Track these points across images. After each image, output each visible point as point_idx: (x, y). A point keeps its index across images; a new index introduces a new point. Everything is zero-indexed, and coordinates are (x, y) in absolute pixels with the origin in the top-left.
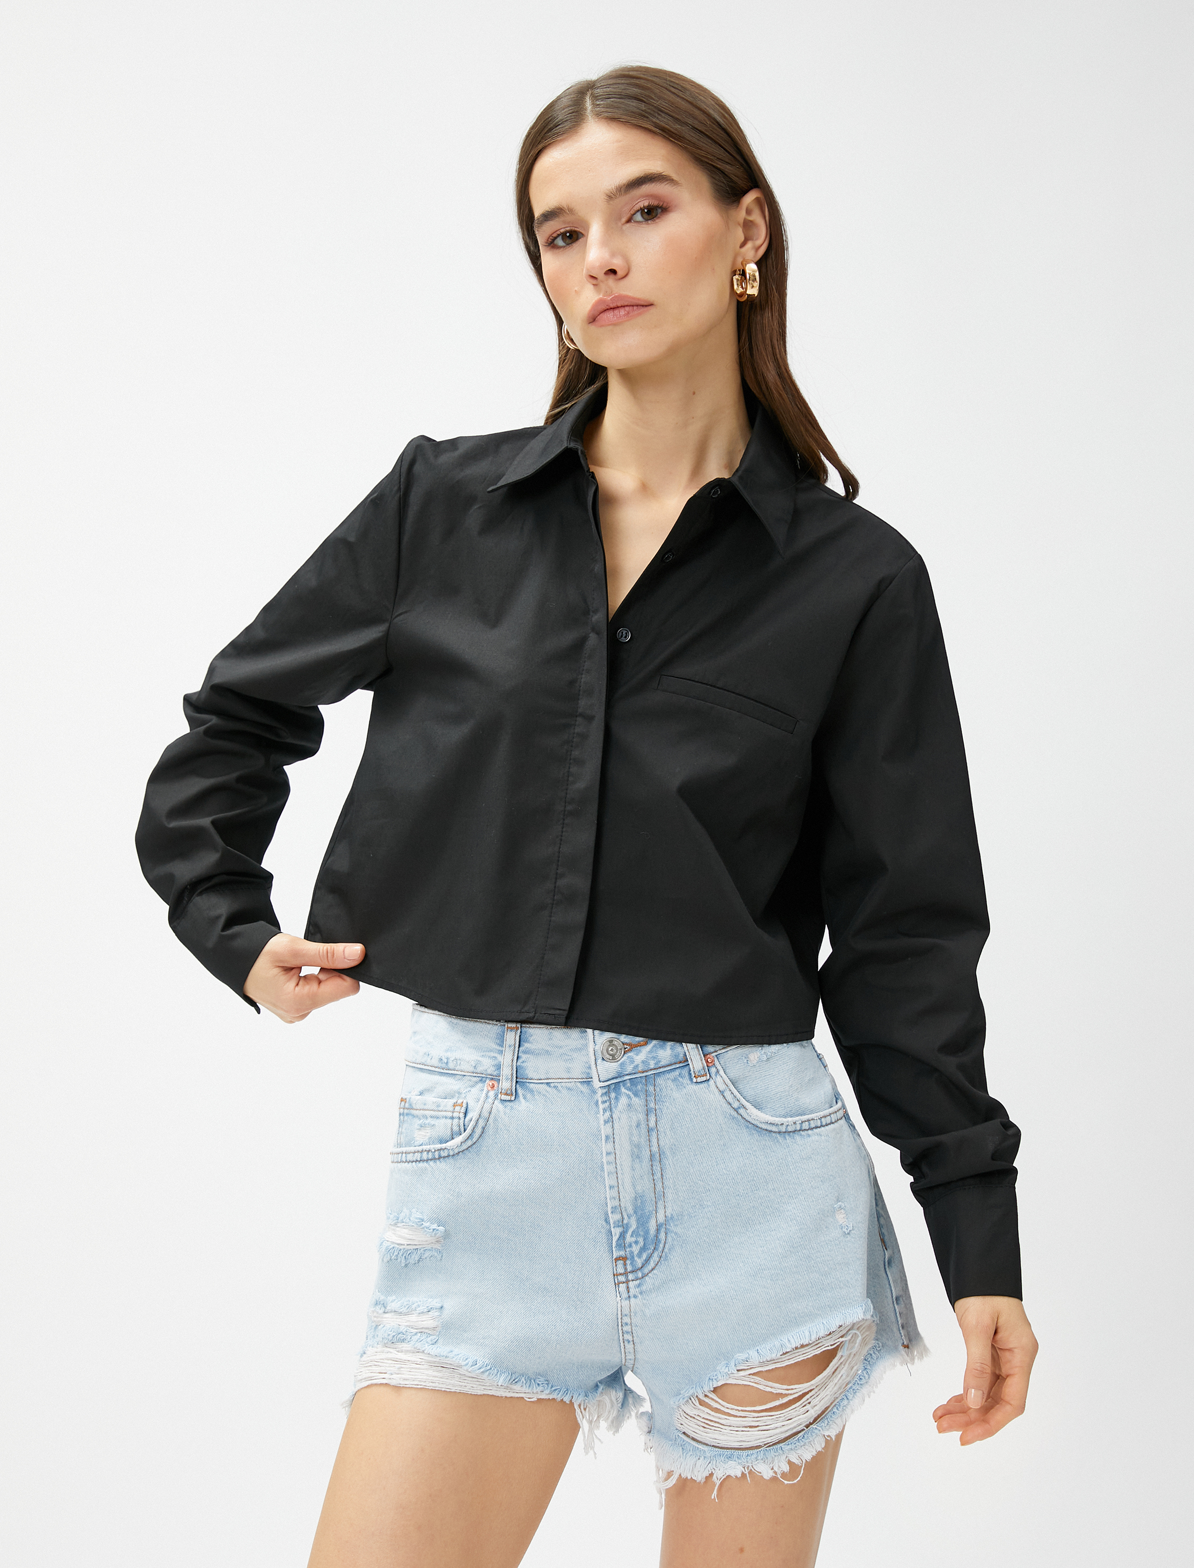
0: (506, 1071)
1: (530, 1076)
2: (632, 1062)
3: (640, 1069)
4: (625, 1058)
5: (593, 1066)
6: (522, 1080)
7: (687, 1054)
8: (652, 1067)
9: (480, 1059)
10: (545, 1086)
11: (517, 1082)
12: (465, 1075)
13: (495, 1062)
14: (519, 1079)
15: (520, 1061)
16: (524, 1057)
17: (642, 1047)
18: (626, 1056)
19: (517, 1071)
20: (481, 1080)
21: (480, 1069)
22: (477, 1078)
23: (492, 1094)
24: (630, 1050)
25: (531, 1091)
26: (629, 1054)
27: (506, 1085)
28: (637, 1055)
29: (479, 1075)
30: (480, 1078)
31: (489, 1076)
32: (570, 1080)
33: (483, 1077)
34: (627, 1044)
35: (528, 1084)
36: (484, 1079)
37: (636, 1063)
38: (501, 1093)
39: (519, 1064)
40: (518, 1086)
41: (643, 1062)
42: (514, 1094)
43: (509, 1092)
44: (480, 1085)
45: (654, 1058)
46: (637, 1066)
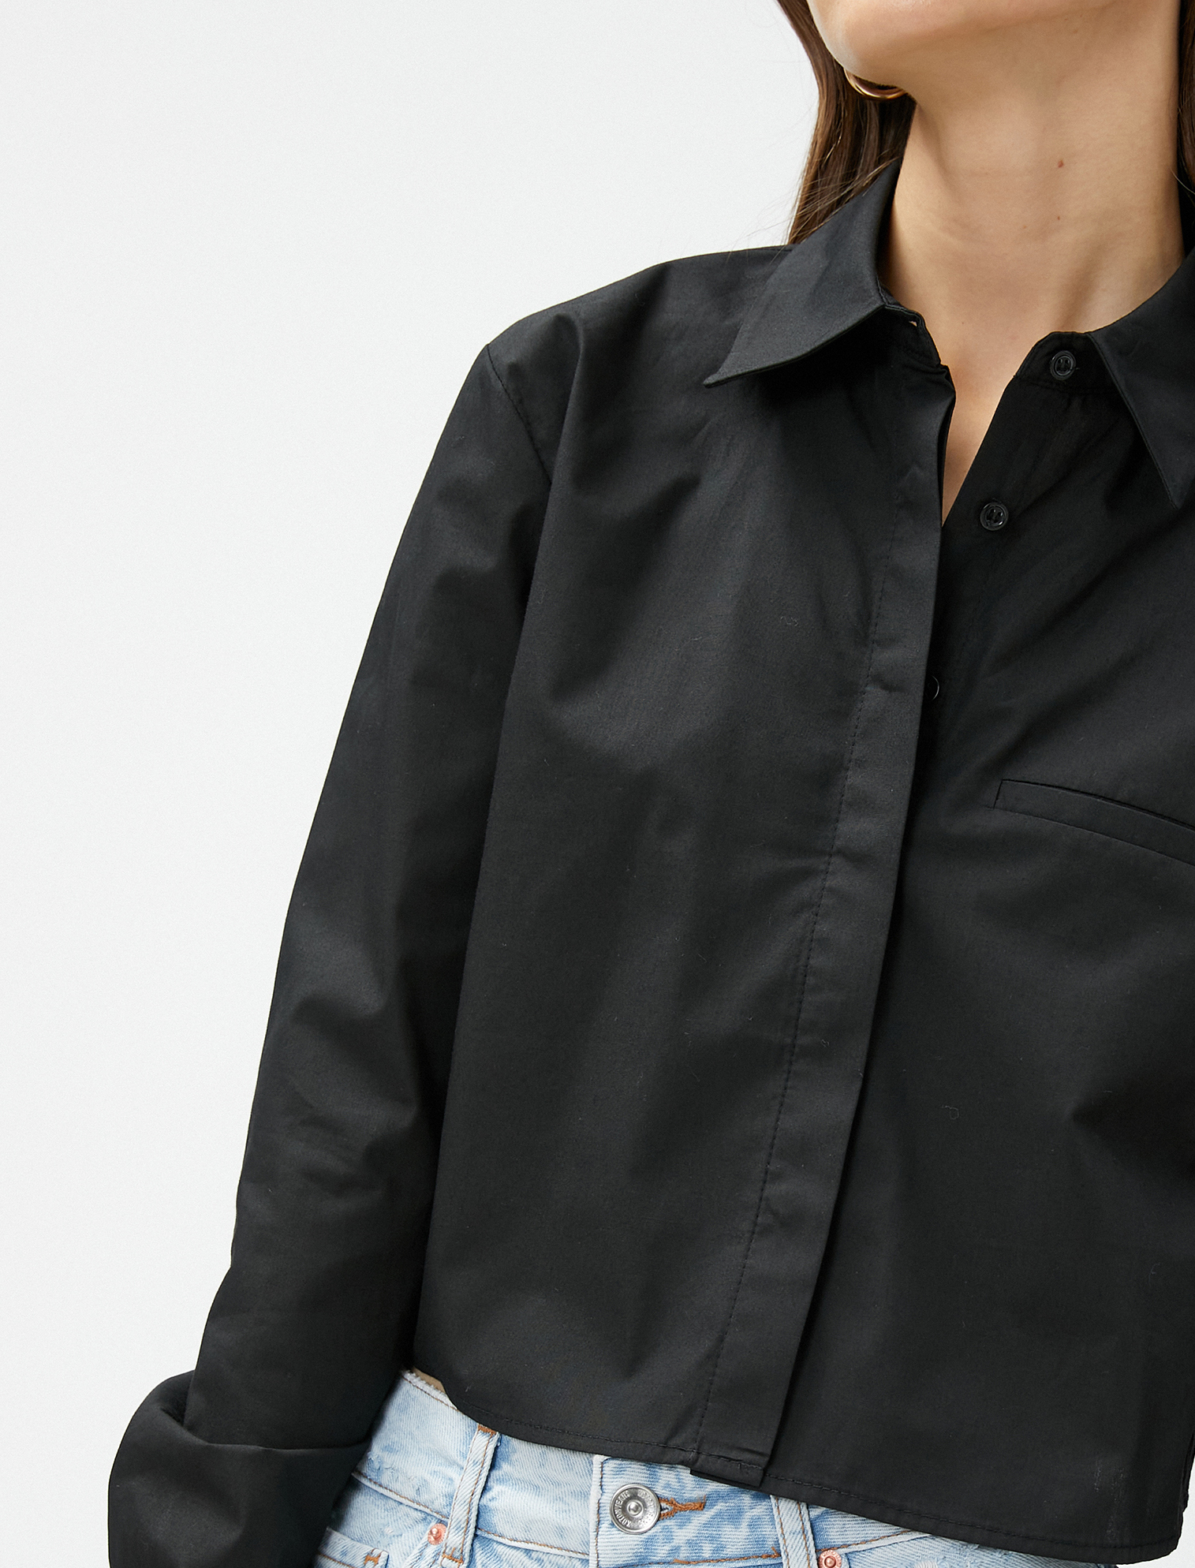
0: (459, 1513)
1: (500, 1529)
2: (669, 1539)
3: (683, 1555)
4: (658, 1528)
5: (593, 1535)
6: (486, 1535)
7: (781, 1542)
8: (707, 1555)
9: (427, 1477)
10: (520, 1555)
11: (475, 1535)
12: (401, 1503)
13: (449, 1490)
14: (480, 1530)
15: (488, 1496)
16: (496, 1489)
17: (693, 1514)
18: (661, 1524)
19: (478, 1516)
20: (425, 1519)
21: (424, 1497)
22: (419, 1513)
23: (431, 1550)
24: (670, 1515)
25: (499, 1559)
26: (668, 1523)
27: (455, 1539)
28: (681, 1526)
29: (421, 1508)
30: (423, 1515)
31: (435, 1514)
32: (563, 1553)
33: (428, 1515)
34: (667, 1500)
35: (495, 1545)
36: (429, 1517)
37: (675, 1543)
38: (444, 1553)
39: (484, 1501)
40: (477, 1545)
41: (689, 1543)
42: (467, 1561)
43: (457, 1554)
44: (421, 1527)
45: (712, 1539)
46: (677, 1549)
